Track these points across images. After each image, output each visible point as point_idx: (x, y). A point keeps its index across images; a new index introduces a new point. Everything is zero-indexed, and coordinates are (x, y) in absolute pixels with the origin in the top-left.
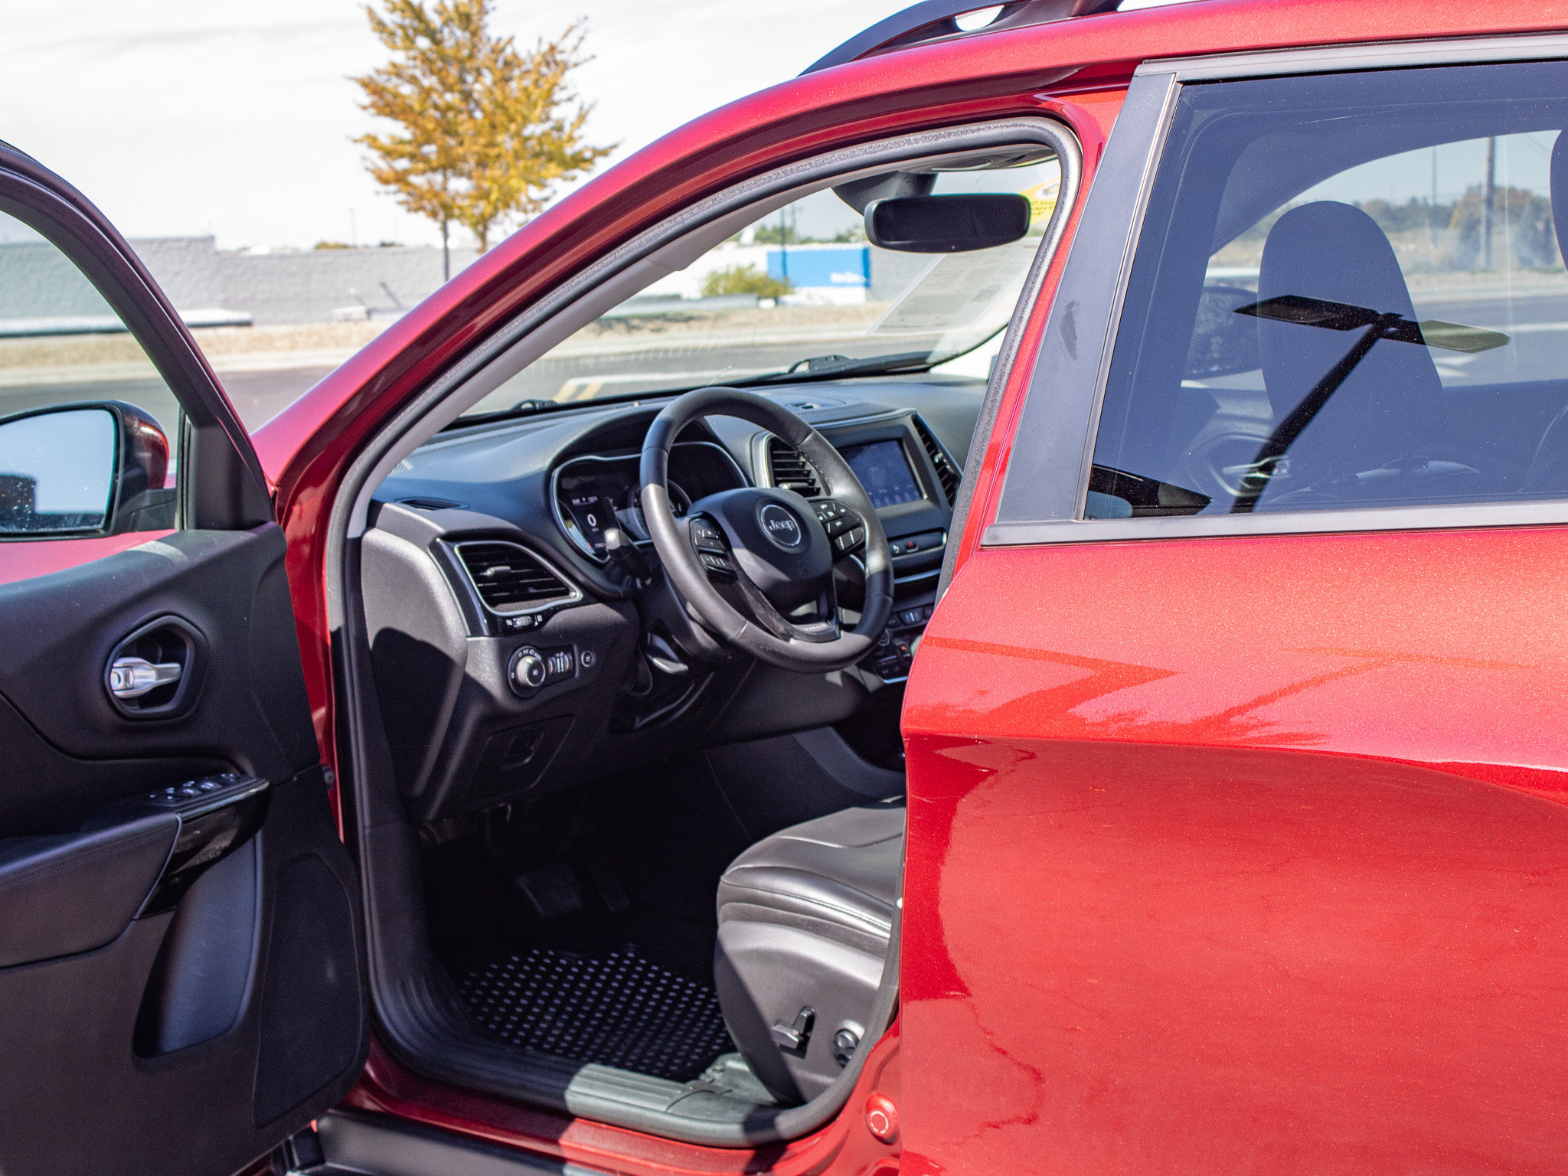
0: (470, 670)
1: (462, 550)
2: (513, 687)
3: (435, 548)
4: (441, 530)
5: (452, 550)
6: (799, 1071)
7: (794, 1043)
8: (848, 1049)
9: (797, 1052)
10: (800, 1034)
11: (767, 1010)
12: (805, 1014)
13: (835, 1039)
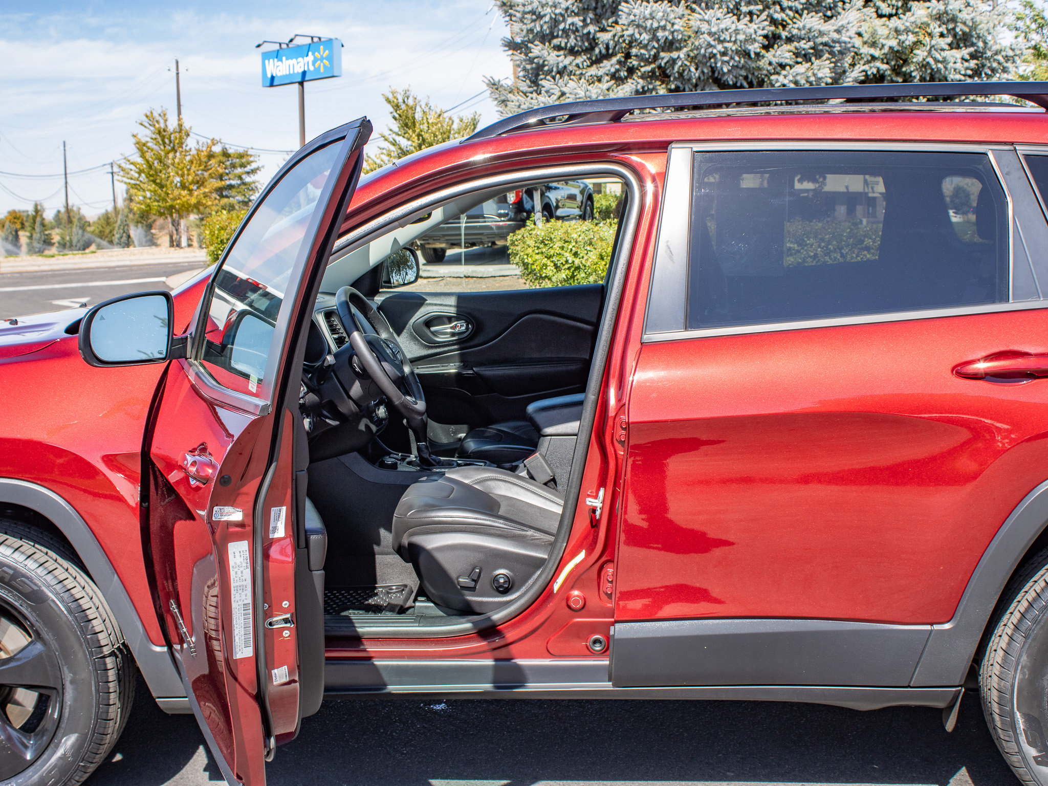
6: (472, 598)
7: (472, 584)
8: (505, 582)
9: (472, 589)
10: (473, 580)
11: (453, 574)
12: (478, 571)
13: (495, 579)
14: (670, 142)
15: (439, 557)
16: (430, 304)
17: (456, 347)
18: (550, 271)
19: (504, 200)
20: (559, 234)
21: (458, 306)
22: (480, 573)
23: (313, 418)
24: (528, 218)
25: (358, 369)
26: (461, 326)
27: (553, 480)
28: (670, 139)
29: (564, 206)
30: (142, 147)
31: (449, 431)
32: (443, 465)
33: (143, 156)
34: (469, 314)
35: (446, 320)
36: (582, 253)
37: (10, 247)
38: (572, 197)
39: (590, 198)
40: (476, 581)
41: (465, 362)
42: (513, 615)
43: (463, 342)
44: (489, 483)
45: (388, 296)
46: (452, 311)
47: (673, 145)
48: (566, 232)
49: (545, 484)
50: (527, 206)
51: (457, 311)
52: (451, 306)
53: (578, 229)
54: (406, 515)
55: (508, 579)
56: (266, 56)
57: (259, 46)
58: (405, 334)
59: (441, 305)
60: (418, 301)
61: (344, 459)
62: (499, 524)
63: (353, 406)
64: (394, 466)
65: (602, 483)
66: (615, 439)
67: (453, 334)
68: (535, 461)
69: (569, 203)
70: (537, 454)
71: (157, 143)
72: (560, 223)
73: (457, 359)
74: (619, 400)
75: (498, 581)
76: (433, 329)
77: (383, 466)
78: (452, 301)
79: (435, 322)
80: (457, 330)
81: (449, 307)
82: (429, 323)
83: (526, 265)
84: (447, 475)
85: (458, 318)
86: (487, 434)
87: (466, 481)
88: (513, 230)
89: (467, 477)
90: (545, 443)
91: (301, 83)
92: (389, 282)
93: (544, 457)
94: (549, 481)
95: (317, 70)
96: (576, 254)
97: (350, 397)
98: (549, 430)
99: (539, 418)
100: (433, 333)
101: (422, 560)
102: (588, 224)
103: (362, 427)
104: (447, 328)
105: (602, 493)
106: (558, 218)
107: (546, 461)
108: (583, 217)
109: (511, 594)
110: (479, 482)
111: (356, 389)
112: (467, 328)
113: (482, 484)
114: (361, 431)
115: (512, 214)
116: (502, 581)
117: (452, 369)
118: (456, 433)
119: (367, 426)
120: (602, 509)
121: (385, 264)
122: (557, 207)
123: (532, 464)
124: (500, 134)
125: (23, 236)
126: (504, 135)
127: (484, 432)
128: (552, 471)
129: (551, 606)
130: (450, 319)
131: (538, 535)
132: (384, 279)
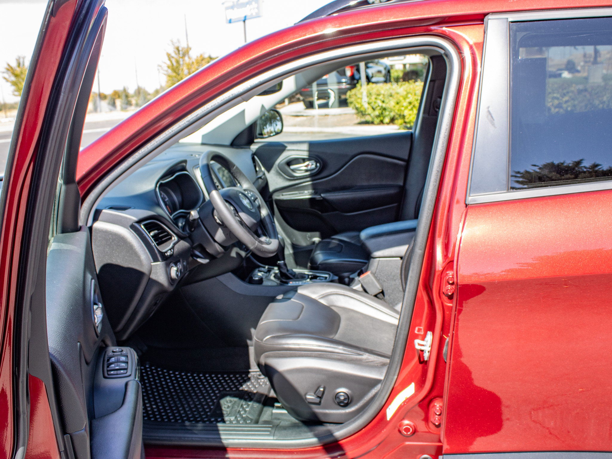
0: (153, 276)
1: (145, 225)
2: (171, 280)
3: (132, 227)
4: (135, 219)
5: (141, 226)
6: (318, 410)
7: (318, 400)
8: (345, 399)
9: (319, 404)
10: (318, 397)
11: (301, 390)
12: (322, 389)
13: (337, 396)
14: (487, 14)
15: (290, 377)
16: (289, 150)
17: (308, 179)
18: (370, 111)
19: (343, 74)
20: (374, 91)
21: (310, 151)
22: (323, 392)
23: (183, 262)
24: (358, 83)
25: (218, 221)
26: (312, 165)
27: (382, 292)
28: (486, 11)
29: (376, 76)
30: (169, 56)
31: (306, 236)
32: (297, 278)
33: (170, 60)
34: (317, 156)
35: (301, 161)
36: (386, 101)
37: (111, 107)
38: (379, 72)
39: (389, 72)
40: (320, 398)
41: (316, 189)
42: (352, 433)
43: (314, 175)
44: (332, 297)
45: (260, 145)
46: (305, 155)
47: (489, 17)
48: (378, 90)
49: (376, 296)
50: (357, 77)
51: (309, 154)
52: (304, 151)
53: (384, 88)
54: (262, 340)
55: (347, 397)
56: (227, 8)
57: (223, 4)
58: (273, 171)
59: (297, 150)
60: (281, 148)
61: (221, 278)
62: (340, 349)
63: (219, 248)
64: (261, 281)
65: (431, 327)
66: (441, 292)
67: (307, 171)
68: (367, 277)
69: (379, 75)
70: (369, 273)
71: (176, 54)
72: (374, 85)
73: (310, 187)
74: (445, 256)
75: (339, 398)
76: (293, 167)
77: (251, 282)
78: (305, 147)
79: (294, 162)
80: (309, 167)
81: (302, 152)
82: (289, 163)
83: (357, 109)
84: (300, 291)
85: (309, 159)
86: (331, 246)
87: (314, 296)
88: (350, 89)
89: (314, 293)
90: (374, 264)
91: (244, 21)
92: (261, 134)
93: (374, 274)
94: (379, 293)
95: (252, 14)
96: (383, 102)
97: (215, 241)
98: (377, 254)
99: (370, 244)
100: (293, 170)
101: (275, 379)
102: (388, 85)
103: (233, 254)
104: (302, 166)
105: (429, 336)
106: (373, 83)
107: (376, 278)
108: (386, 82)
109: (350, 407)
110: (324, 297)
111: (220, 235)
112: (316, 166)
113: (326, 298)
114: (233, 258)
115: (349, 82)
116: (342, 398)
117: (306, 195)
118: (311, 237)
119: (238, 254)
120: (430, 352)
121: (258, 122)
122: (372, 77)
123: (365, 281)
124: (330, 15)
125: (118, 102)
126: (335, 15)
127: (329, 243)
128: (381, 285)
129: (385, 432)
130: (304, 160)
131: (372, 358)
132: (258, 131)
